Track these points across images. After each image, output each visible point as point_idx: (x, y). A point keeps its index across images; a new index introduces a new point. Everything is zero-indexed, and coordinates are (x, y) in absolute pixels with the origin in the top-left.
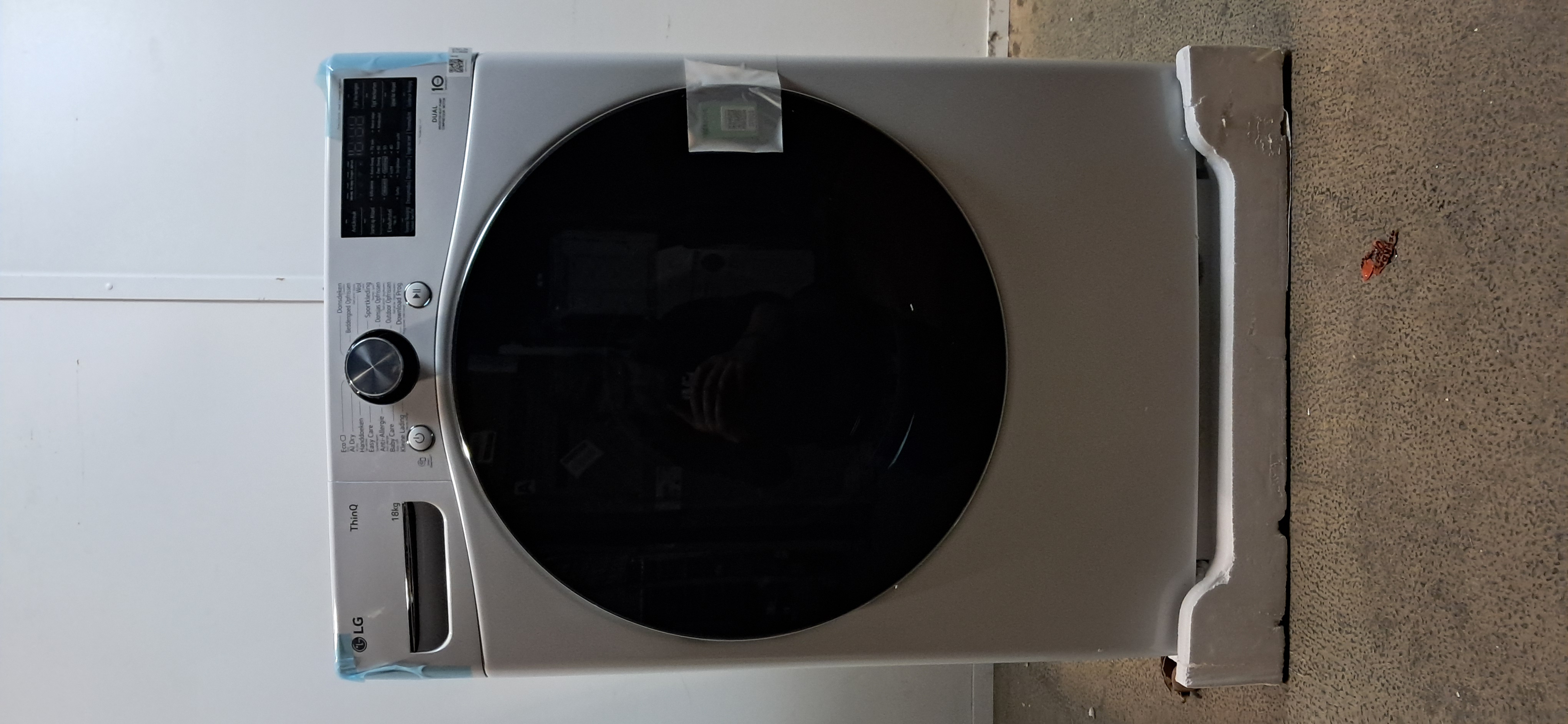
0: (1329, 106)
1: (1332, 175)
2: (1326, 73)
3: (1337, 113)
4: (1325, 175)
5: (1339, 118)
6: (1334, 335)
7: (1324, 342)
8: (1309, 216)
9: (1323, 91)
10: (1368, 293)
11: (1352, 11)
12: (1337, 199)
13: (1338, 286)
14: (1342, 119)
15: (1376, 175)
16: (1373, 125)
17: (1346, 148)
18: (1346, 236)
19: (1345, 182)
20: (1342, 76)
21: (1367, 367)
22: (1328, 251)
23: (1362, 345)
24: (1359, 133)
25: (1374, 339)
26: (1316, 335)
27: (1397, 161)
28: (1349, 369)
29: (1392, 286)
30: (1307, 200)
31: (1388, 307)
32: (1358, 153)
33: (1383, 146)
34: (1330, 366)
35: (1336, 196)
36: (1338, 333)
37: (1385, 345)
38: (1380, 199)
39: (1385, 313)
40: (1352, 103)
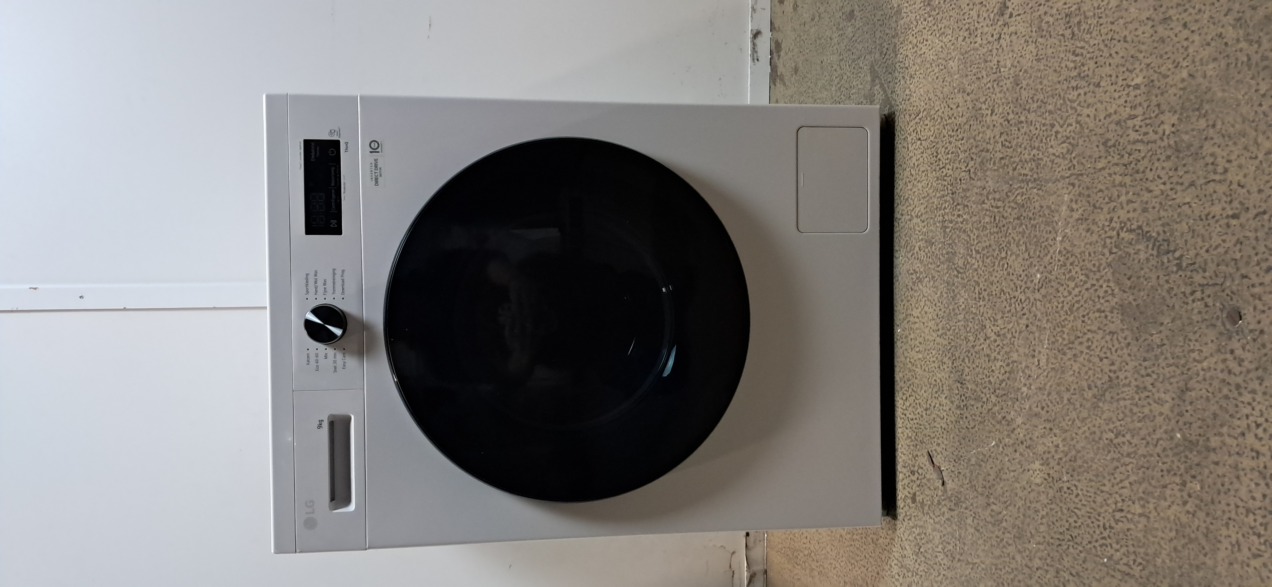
0: (1141, 127)
1: (1145, 210)
2: (1137, 87)
3: (1152, 136)
4: (1135, 210)
5: (1155, 142)
6: (1149, 404)
7: (1135, 410)
8: (1113, 256)
9: (1131, 107)
10: (1198, 362)
11: (1172, 12)
12: (1153, 240)
13: (1156, 346)
14: (1159, 143)
15: (1210, 217)
16: (1204, 154)
17: (1165, 178)
18: (1166, 286)
19: (1163, 221)
20: (1158, 92)
21: (1198, 452)
22: (1140, 301)
23: (1191, 424)
24: (1184, 162)
25: (1208, 420)
26: (1125, 399)
27: (1241, 203)
28: (1171, 449)
29: (1235, 359)
30: (1110, 237)
31: (1228, 383)
32: (1183, 187)
33: (1220, 182)
34: (1143, 439)
35: (1150, 237)
36: (1155, 402)
37: (1225, 430)
38: (1216, 247)
39: (1225, 391)
40: (1173, 125)
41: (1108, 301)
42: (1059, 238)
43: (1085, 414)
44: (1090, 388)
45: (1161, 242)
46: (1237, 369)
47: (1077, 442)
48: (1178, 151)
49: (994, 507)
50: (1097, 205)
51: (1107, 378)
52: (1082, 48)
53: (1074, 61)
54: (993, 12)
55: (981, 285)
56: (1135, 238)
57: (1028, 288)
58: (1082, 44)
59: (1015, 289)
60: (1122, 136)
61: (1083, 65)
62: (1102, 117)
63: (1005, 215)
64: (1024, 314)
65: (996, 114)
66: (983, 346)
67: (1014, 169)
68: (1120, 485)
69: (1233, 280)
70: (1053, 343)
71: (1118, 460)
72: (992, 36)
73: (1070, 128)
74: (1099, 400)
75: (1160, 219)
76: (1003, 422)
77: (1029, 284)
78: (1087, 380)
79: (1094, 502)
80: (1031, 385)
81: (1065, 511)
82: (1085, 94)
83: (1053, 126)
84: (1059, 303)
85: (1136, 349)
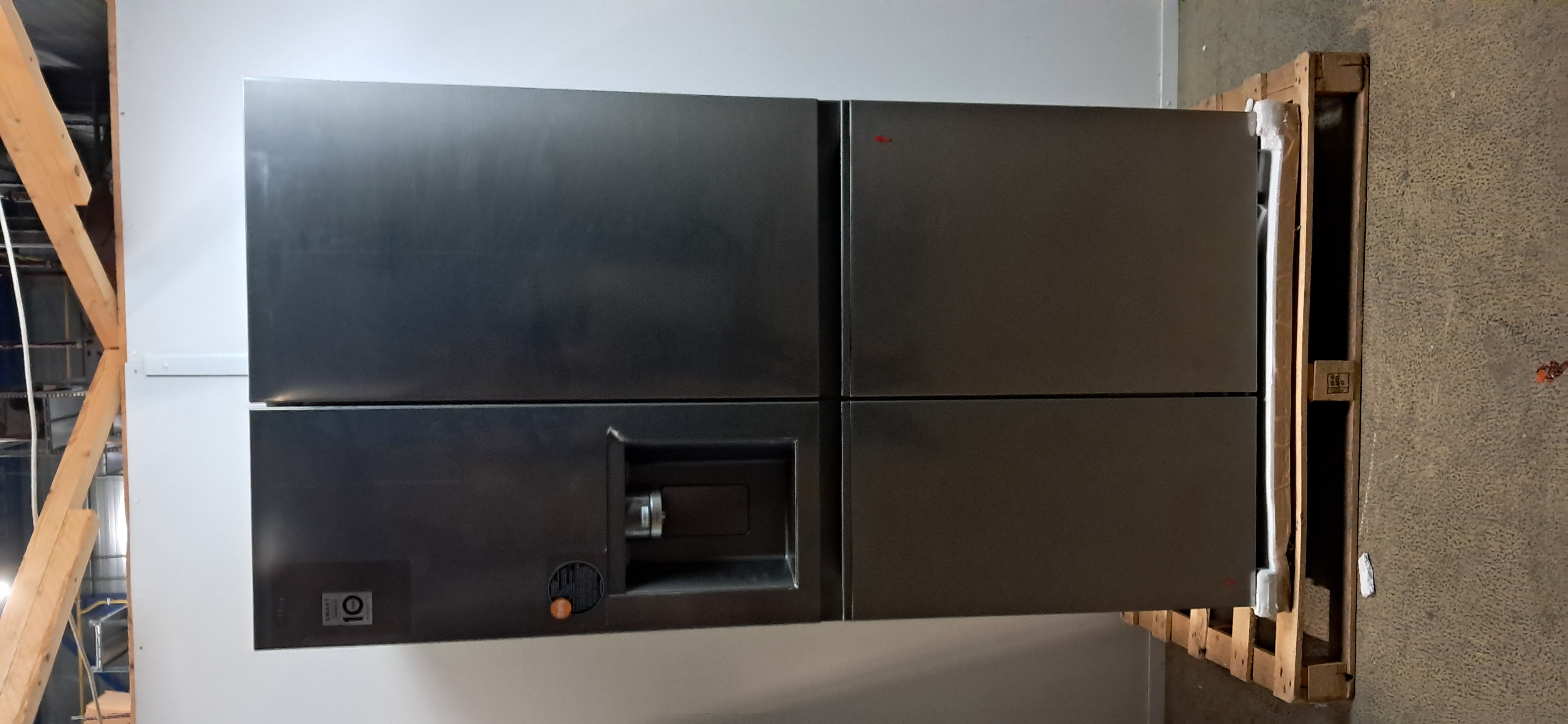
1: (1505, 309)
2: (1499, 238)
3: (1508, 268)
5: (1510, 271)
6: (1507, 420)
7: (1498, 424)
8: (1484, 335)
16: (1538, 281)
17: (1516, 292)
18: (1518, 352)
19: (1516, 316)
20: (1512, 243)
21: (1535, 443)
22: (1501, 362)
23: (1531, 428)
24: (1528, 285)
25: (1540, 425)
26: (1491, 419)
28: (1520, 444)
30: (1483, 324)
31: (1552, 404)
32: (1527, 298)
33: (1547, 296)
34: (1502, 440)
35: (1507, 325)
36: (1511, 418)
37: (1550, 430)
38: (1545, 331)
39: (1550, 409)
40: (1521, 263)
41: (1480, 362)
42: (1447, 324)
43: (1464, 430)
44: (1469, 414)
45: (1514, 328)
46: (1556, 396)
47: (1460, 447)
48: (1524, 277)
49: (1397, 498)
50: (1474, 305)
51: (1480, 407)
52: (1464, 210)
53: (1458, 217)
54: (1398, 176)
55: (1388, 353)
56: (1498, 325)
57: (1424, 355)
58: (1464, 208)
59: (1414, 355)
60: (1490, 266)
61: (1464, 220)
62: (1477, 253)
63: (1407, 308)
64: (1421, 371)
65: (1400, 243)
66: (1388, 393)
67: (1414, 279)
68: (1489, 469)
69: (1555, 349)
70: (1443, 388)
71: (1487, 455)
72: (1397, 191)
73: (1455, 258)
74: (1475, 421)
75: (1513, 315)
76: (1405, 442)
77: (1425, 352)
78: (1466, 409)
79: (1471, 482)
80: (1426, 416)
81: (1451, 491)
82: (1466, 238)
83: (1443, 255)
84: (1447, 364)
85: (1498, 389)
